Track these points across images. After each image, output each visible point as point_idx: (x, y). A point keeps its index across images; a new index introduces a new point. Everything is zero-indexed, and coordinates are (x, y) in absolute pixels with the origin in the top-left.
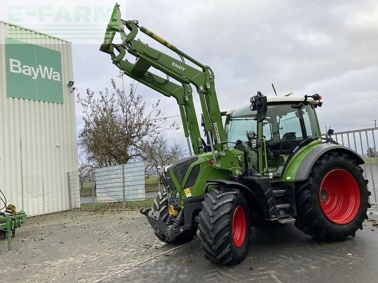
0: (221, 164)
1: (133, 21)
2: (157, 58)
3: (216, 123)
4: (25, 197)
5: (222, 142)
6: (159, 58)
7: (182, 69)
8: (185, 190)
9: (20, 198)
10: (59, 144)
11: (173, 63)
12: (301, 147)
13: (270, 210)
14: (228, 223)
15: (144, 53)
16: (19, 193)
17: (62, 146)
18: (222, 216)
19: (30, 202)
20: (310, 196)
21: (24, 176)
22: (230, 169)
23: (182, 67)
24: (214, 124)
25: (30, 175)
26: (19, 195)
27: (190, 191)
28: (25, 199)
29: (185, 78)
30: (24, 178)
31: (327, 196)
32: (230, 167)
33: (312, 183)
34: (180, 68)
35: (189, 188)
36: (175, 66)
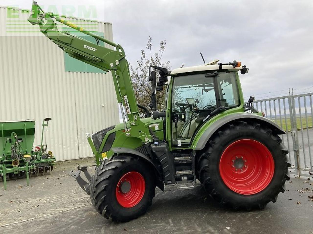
0: (130, 133)
1: (48, 14)
2: (70, 43)
3: (126, 96)
4: (80, 144)
5: (133, 113)
6: (72, 43)
7: (94, 49)
8: (102, 154)
9: (77, 145)
10: (104, 105)
11: (85, 45)
12: (212, 116)
13: (166, 176)
14: (104, 188)
15: (58, 40)
16: (76, 141)
17: (106, 106)
18: (102, 181)
19: (84, 147)
20: (207, 165)
21: (79, 129)
22: (140, 137)
23: (93, 48)
24: (124, 97)
25: (83, 128)
26: (75, 142)
27: (106, 155)
28: (80, 145)
29: (96, 57)
30: (79, 130)
31: (243, 165)
32: (140, 135)
33: (210, 153)
34: (92, 49)
35: (105, 153)
36: (87, 48)
